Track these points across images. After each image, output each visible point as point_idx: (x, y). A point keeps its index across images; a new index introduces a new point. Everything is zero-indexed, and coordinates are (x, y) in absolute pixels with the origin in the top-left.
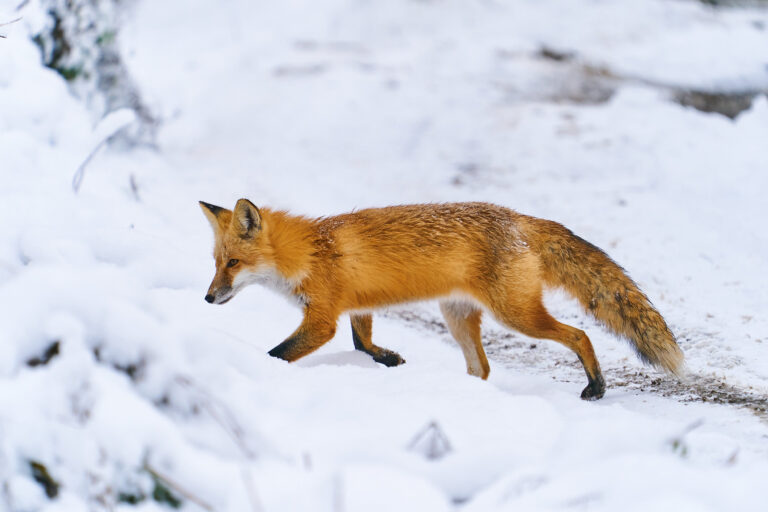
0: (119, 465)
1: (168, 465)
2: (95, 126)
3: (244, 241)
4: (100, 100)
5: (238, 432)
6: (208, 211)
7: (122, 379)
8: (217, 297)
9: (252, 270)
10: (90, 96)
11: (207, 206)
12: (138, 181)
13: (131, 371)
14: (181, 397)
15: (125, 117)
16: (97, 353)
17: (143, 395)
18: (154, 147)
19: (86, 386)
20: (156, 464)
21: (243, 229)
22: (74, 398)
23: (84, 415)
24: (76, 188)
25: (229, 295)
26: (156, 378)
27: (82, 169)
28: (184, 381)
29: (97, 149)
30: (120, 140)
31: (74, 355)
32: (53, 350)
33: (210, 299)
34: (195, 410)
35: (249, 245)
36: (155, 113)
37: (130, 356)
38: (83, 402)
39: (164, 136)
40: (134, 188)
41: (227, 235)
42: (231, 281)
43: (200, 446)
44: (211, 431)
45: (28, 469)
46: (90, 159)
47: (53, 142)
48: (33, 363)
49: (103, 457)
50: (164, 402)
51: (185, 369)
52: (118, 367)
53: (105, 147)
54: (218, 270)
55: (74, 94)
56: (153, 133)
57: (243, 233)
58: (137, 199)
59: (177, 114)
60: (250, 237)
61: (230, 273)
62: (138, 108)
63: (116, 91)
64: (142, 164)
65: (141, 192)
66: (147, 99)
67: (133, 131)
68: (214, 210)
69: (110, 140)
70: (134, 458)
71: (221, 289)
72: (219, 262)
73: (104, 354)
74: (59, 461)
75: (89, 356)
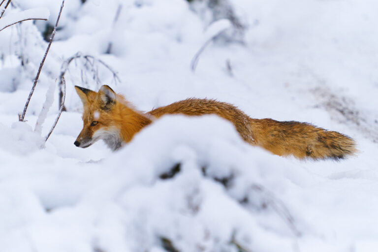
0: (217, 240)
1: (247, 239)
2: (205, 29)
3: (103, 111)
4: (209, 14)
5: (291, 220)
6: (81, 92)
7: (219, 187)
8: (82, 144)
9: (106, 129)
10: (203, 11)
11: (80, 88)
12: (231, 64)
13: (225, 182)
14: (255, 198)
15: (224, 24)
16: (204, 170)
17: (232, 197)
18: (242, 43)
19: (197, 191)
20: (239, 238)
21: (103, 104)
22: (189, 199)
23: (195, 209)
24: (193, 67)
25: (89, 143)
26: (240, 186)
27: (197, 57)
28: (257, 188)
29: (207, 44)
30: (220, 39)
31: (190, 172)
32: (177, 169)
33: (77, 144)
34: (264, 206)
35: (106, 114)
36: (243, 21)
37: (224, 172)
38: (195, 201)
39: (248, 36)
40: (229, 68)
41: (92, 106)
42: (92, 134)
43: (267, 228)
44: (274, 219)
45: (160, 243)
46: (202, 50)
47: (179, 40)
48: (165, 177)
49: (207, 235)
50: (244, 201)
51: (258, 181)
52: (217, 179)
53: (211, 43)
54: (84, 127)
55: (193, 10)
56: (241, 34)
57: (103, 106)
58: (231, 75)
59: (257, 22)
60: (108, 109)
61: (93, 130)
62: (232, 18)
63: (219, 8)
64: (235, 54)
65: (234, 71)
66: (238, 13)
67: (229, 33)
68: (85, 91)
69: (215, 38)
70: (226, 235)
71: (84, 139)
72: (85, 122)
73: (208, 171)
74: (179, 237)
75: (198, 173)
